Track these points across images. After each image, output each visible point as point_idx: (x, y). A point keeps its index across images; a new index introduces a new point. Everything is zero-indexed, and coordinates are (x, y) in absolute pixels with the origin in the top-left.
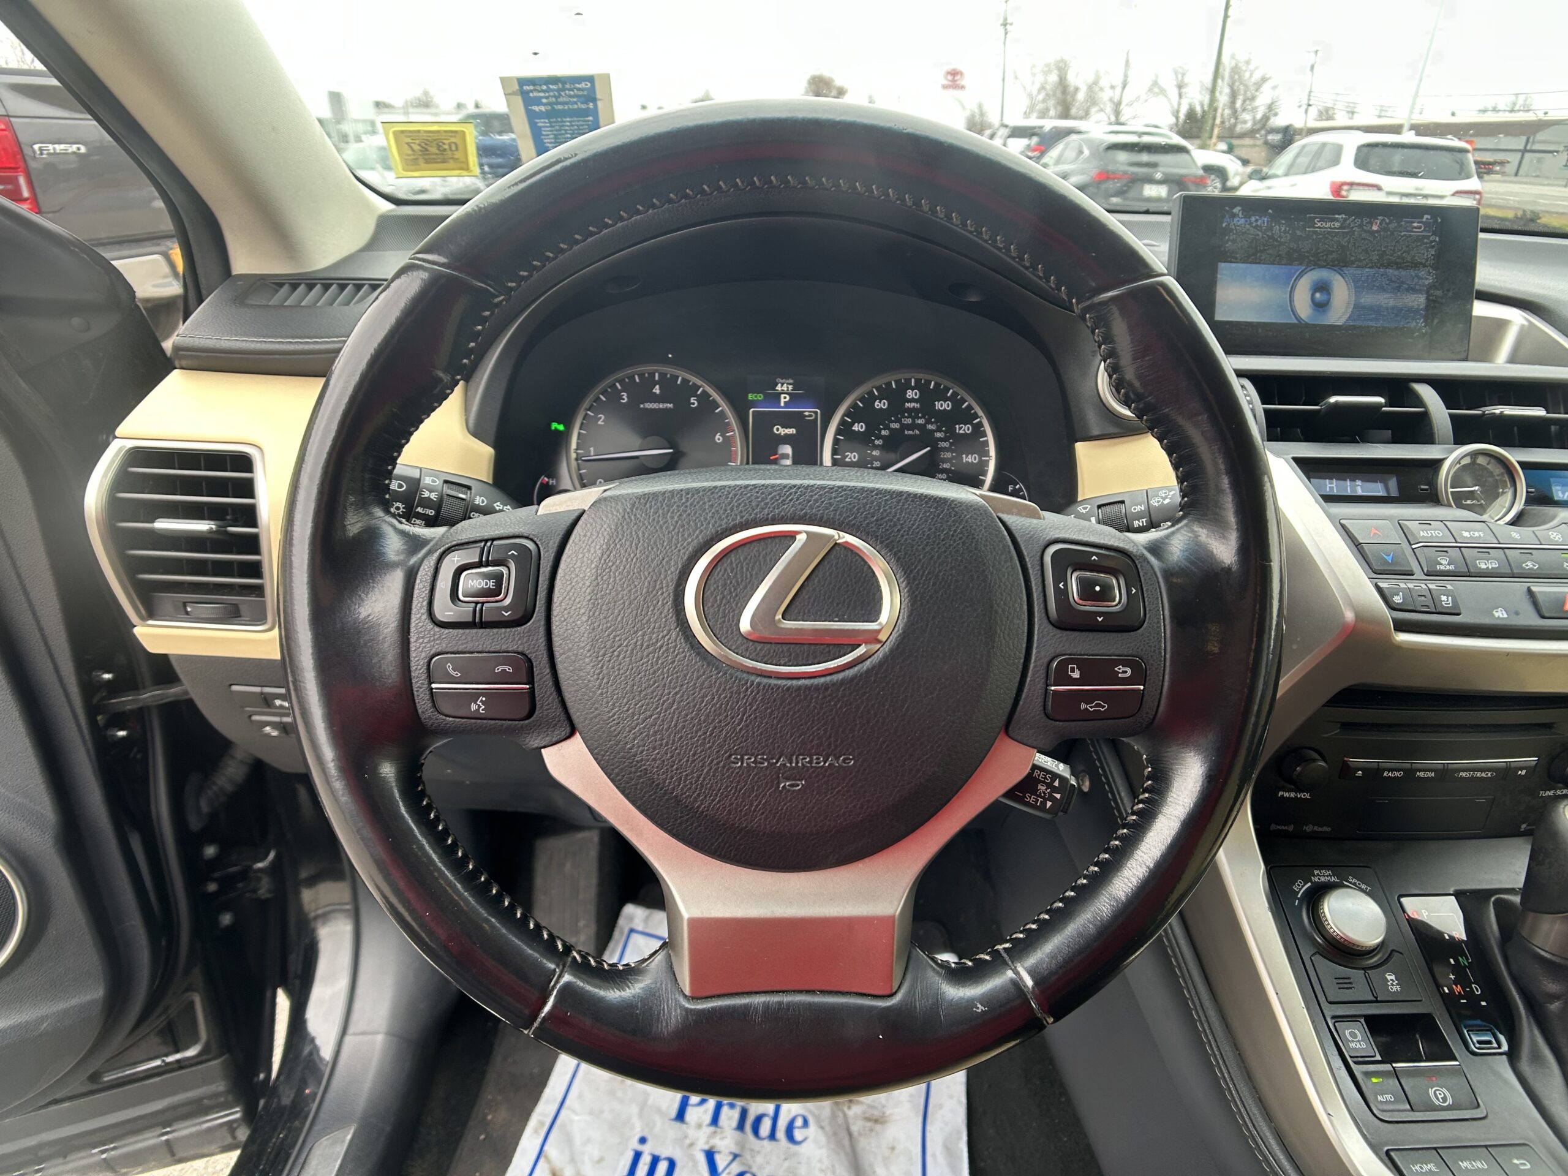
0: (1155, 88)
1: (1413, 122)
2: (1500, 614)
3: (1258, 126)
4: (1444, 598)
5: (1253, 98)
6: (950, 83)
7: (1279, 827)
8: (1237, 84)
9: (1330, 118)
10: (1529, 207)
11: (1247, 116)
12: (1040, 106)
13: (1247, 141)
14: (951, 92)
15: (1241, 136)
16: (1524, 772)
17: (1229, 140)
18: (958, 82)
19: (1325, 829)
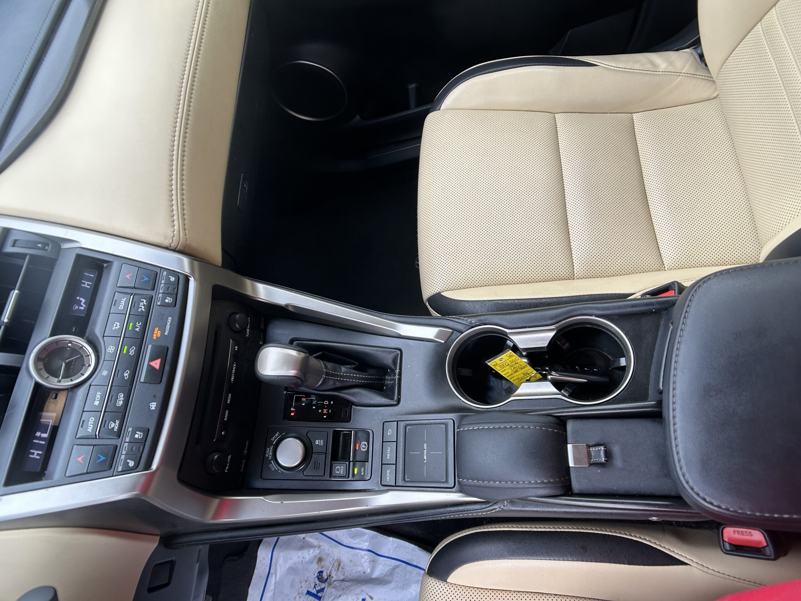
2: (153, 406)
4: (137, 436)
7: (242, 468)
19: (247, 444)
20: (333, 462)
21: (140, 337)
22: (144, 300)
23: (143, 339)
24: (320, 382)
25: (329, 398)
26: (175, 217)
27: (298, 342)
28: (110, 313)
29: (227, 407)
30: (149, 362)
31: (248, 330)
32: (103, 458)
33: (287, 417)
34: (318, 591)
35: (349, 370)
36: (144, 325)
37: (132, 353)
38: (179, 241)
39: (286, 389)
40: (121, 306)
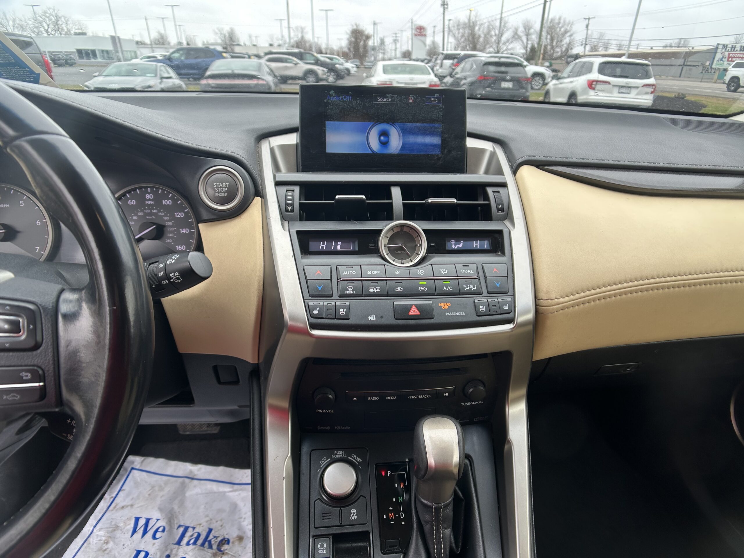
0: (516, 37)
1: (630, 52)
2: (372, 318)
3: (564, 54)
4: (341, 310)
5: (561, 41)
6: (418, 33)
7: (322, 428)
8: (553, 34)
9: (596, 51)
10: (683, 92)
11: (558, 50)
12: (462, 44)
13: (558, 61)
14: (419, 37)
15: (556, 59)
16: (447, 394)
17: (550, 61)
18: (422, 33)
19: (346, 428)
20: (331, 537)
21: (437, 292)
22: (476, 288)
23: (436, 296)
24: (425, 502)
25: (408, 518)
26: (572, 297)
27: (469, 465)
28: (454, 264)
29: (382, 398)
30: (414, 304)
31: (468, 404)
32: (320, 288)
33: (380, 467)
34: (210, 542)
35: (448, 540)
36: (450, 293)
37: (421, 289)
38: (548, 306)
39: (411, 461)
40: (464, 271)
